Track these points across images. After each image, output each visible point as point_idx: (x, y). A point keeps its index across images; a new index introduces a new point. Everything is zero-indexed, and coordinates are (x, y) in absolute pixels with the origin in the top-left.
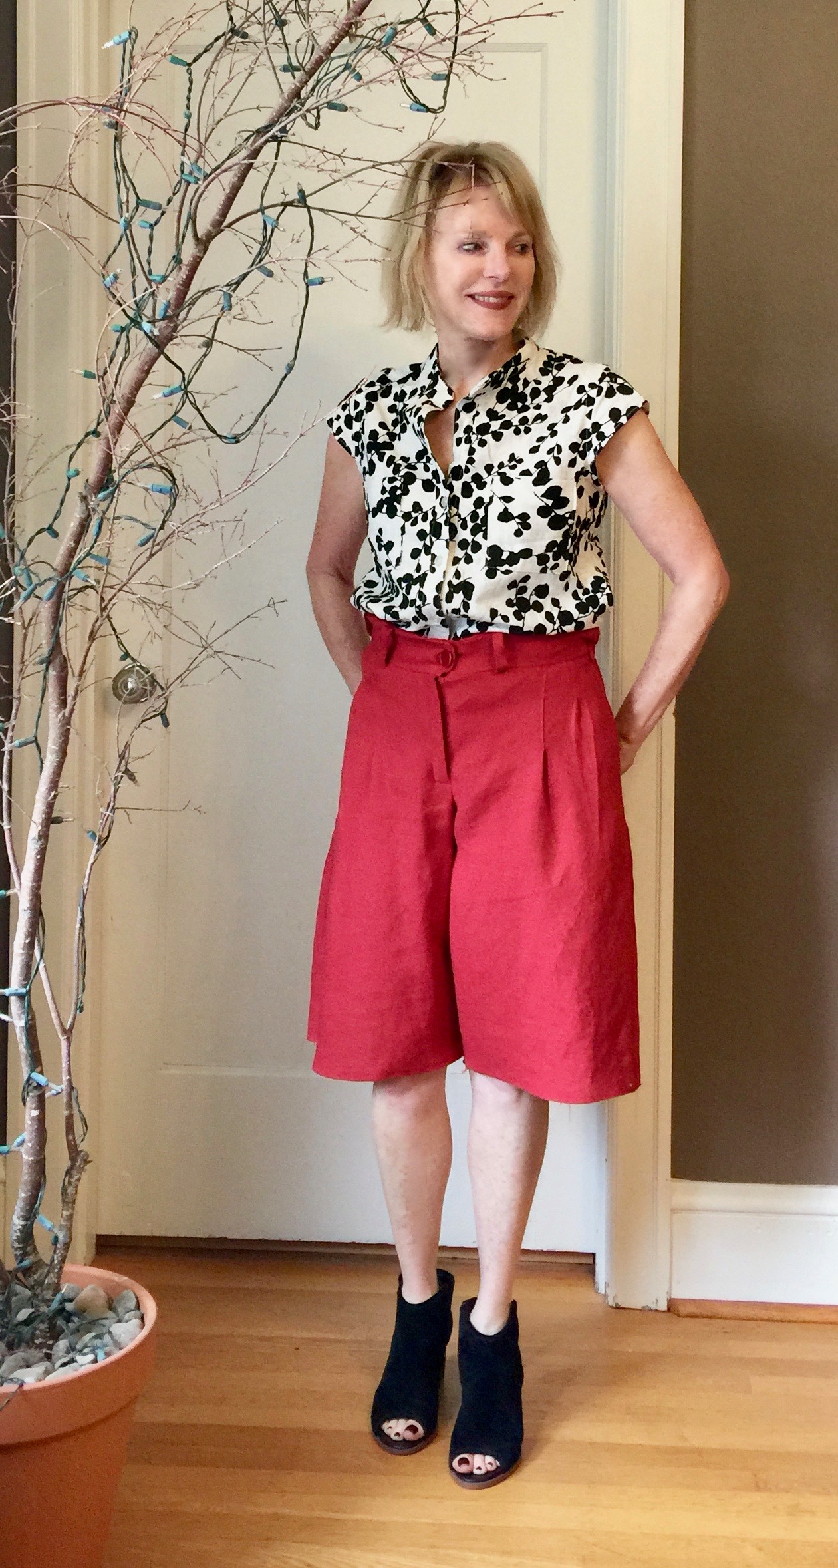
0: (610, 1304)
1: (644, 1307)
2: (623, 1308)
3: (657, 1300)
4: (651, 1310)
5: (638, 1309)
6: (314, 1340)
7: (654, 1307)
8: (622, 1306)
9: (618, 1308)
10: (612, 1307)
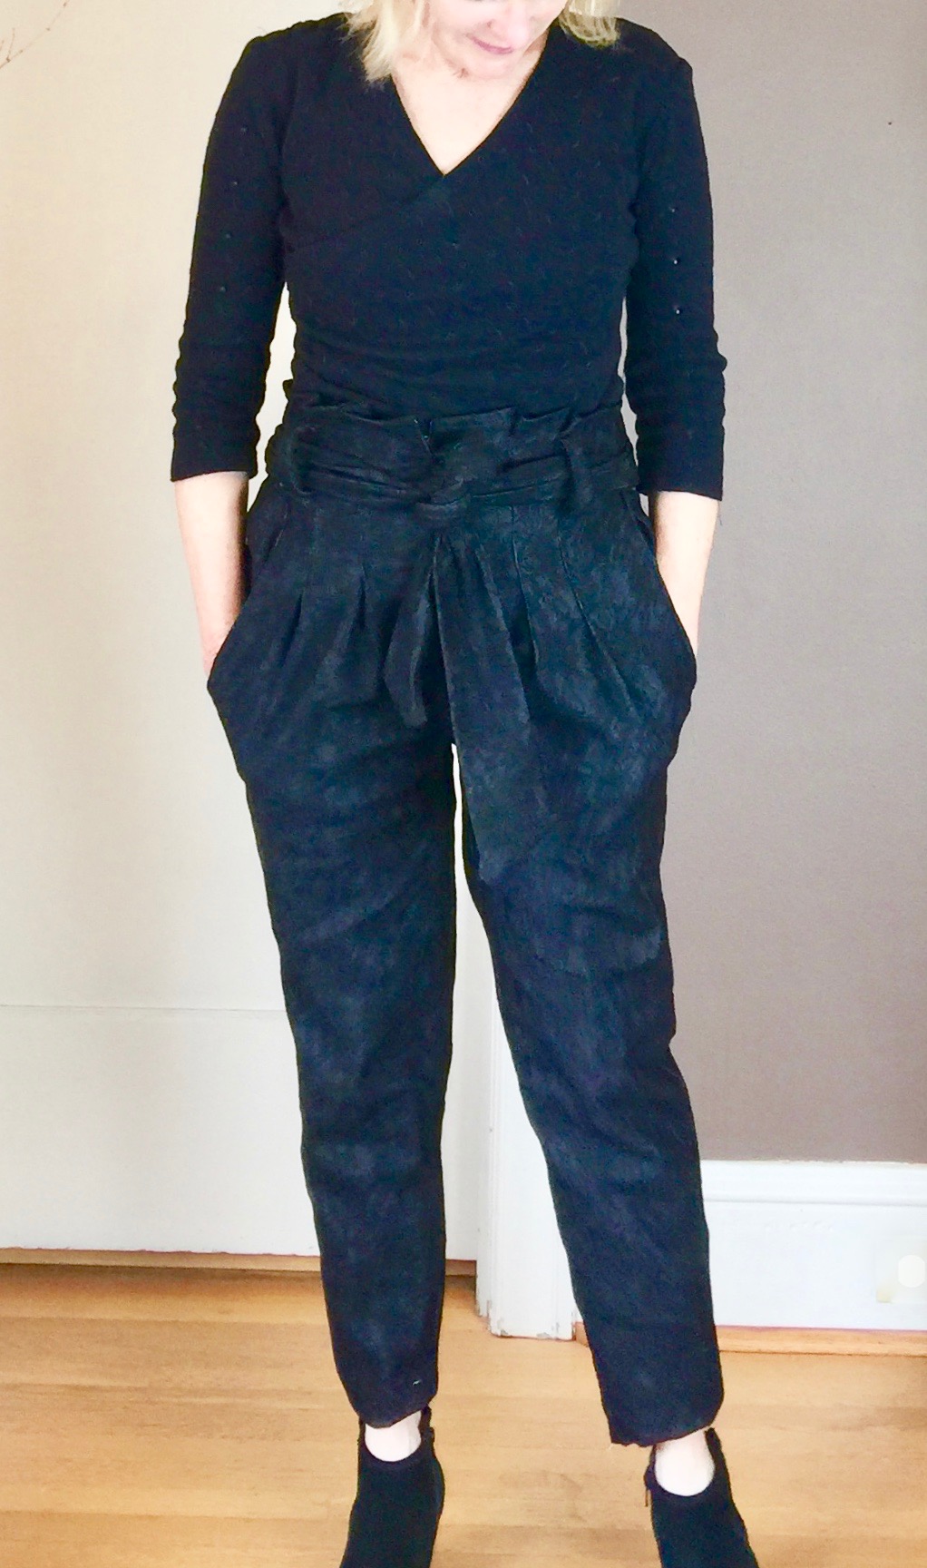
0: (493, 1332)
1: (538, 1335)
2: (511, 1337)
3: (558, 1325)
4: (549, 1339)
5: (532, 1338)
6: (77, 1388)
7: (553, 1335)
8: (509, 1334)
9: (502, 1337)
10: (497, 1336)
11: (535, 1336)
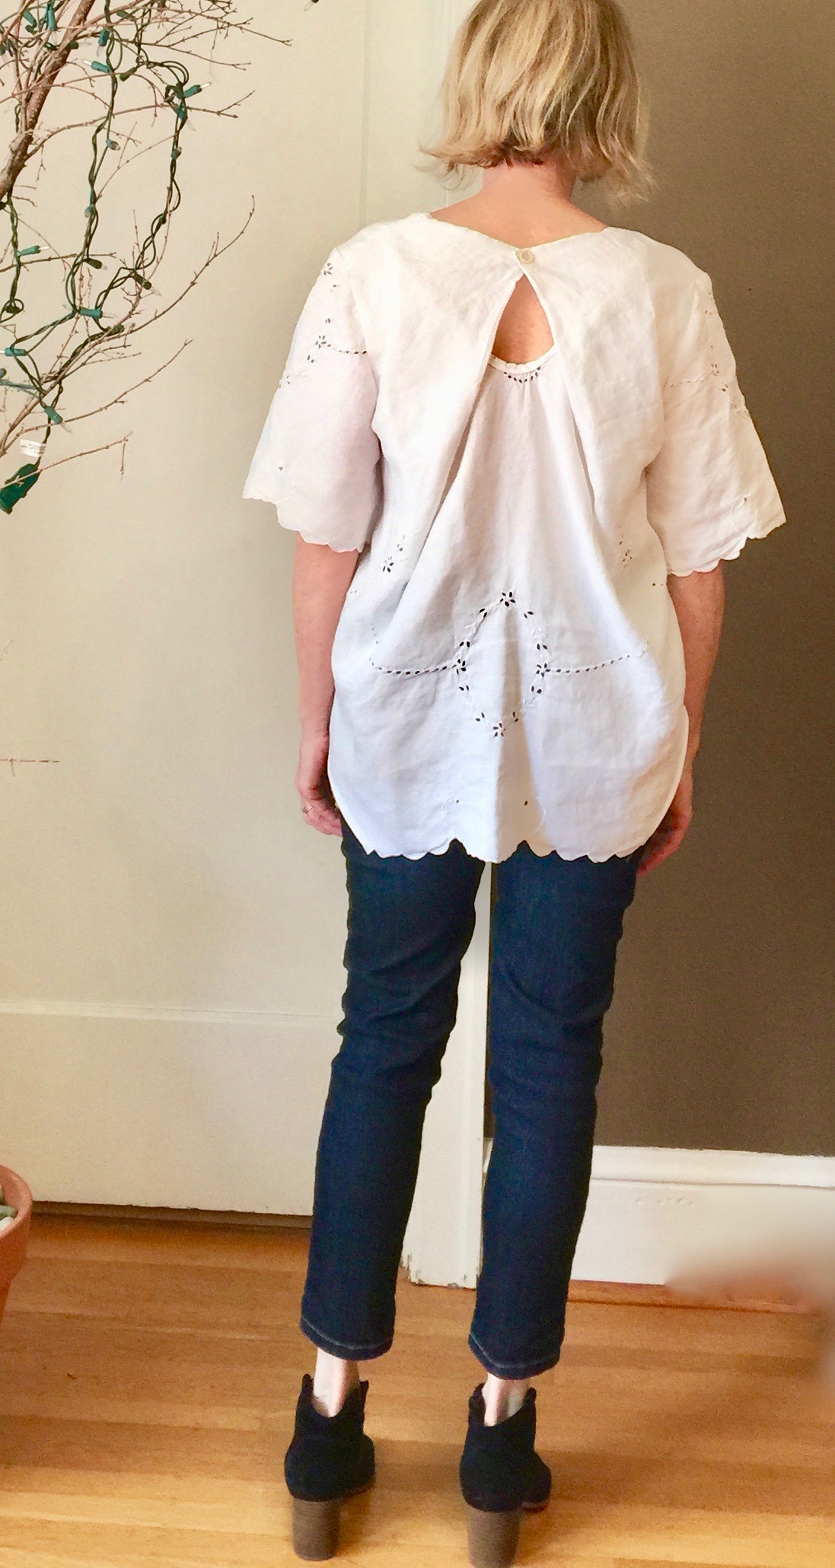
0: (414, 1280)
1: (449, 1285)
2: (426, 1285)
3: (465, 1277)
4: (458, 1288)
5: (444, 1287)
7: (461, 1284)
8: (426, 1282)
9: (421, 1285)
10: (414, 1284)
11: (446, 1285)
